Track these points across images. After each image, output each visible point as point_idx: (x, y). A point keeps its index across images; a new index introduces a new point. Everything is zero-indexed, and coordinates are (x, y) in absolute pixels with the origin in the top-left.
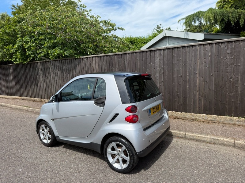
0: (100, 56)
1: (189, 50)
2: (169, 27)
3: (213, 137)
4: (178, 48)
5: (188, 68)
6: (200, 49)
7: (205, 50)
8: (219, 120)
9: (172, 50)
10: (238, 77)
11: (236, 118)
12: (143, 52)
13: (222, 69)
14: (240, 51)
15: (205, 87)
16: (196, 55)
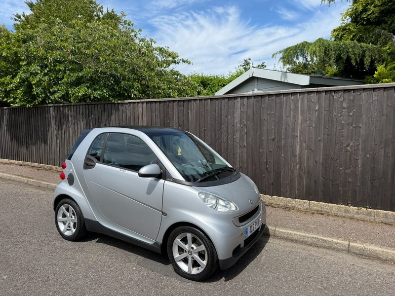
0: (151, 102)
1: (286, 100)
2: (263, 63)
3: (316, 236)
4: (270, 95)
5: (283, 127)
6: (303, 98)
7: (310, 101)
8: (329, 211)
9: (260, 98)
10: (358, 145)
11: (354, 207)
12: (217, 99)
13: (335, 131)
14: (361, 106)
15: (308, 158)
16: (296, 108)
